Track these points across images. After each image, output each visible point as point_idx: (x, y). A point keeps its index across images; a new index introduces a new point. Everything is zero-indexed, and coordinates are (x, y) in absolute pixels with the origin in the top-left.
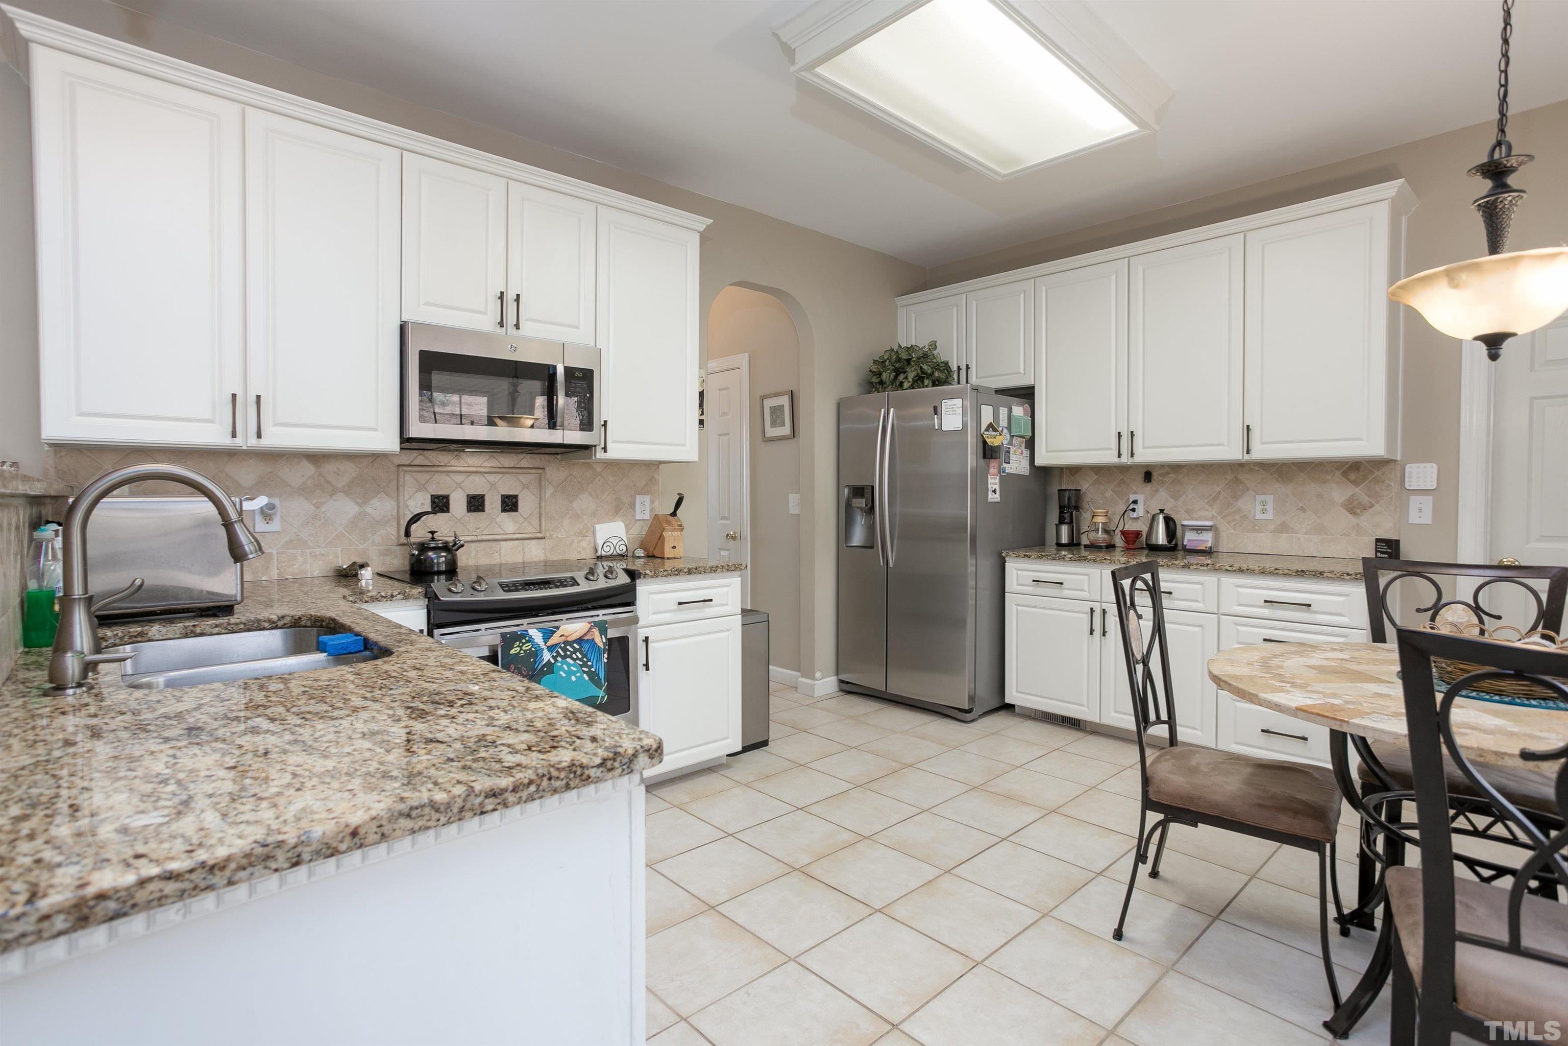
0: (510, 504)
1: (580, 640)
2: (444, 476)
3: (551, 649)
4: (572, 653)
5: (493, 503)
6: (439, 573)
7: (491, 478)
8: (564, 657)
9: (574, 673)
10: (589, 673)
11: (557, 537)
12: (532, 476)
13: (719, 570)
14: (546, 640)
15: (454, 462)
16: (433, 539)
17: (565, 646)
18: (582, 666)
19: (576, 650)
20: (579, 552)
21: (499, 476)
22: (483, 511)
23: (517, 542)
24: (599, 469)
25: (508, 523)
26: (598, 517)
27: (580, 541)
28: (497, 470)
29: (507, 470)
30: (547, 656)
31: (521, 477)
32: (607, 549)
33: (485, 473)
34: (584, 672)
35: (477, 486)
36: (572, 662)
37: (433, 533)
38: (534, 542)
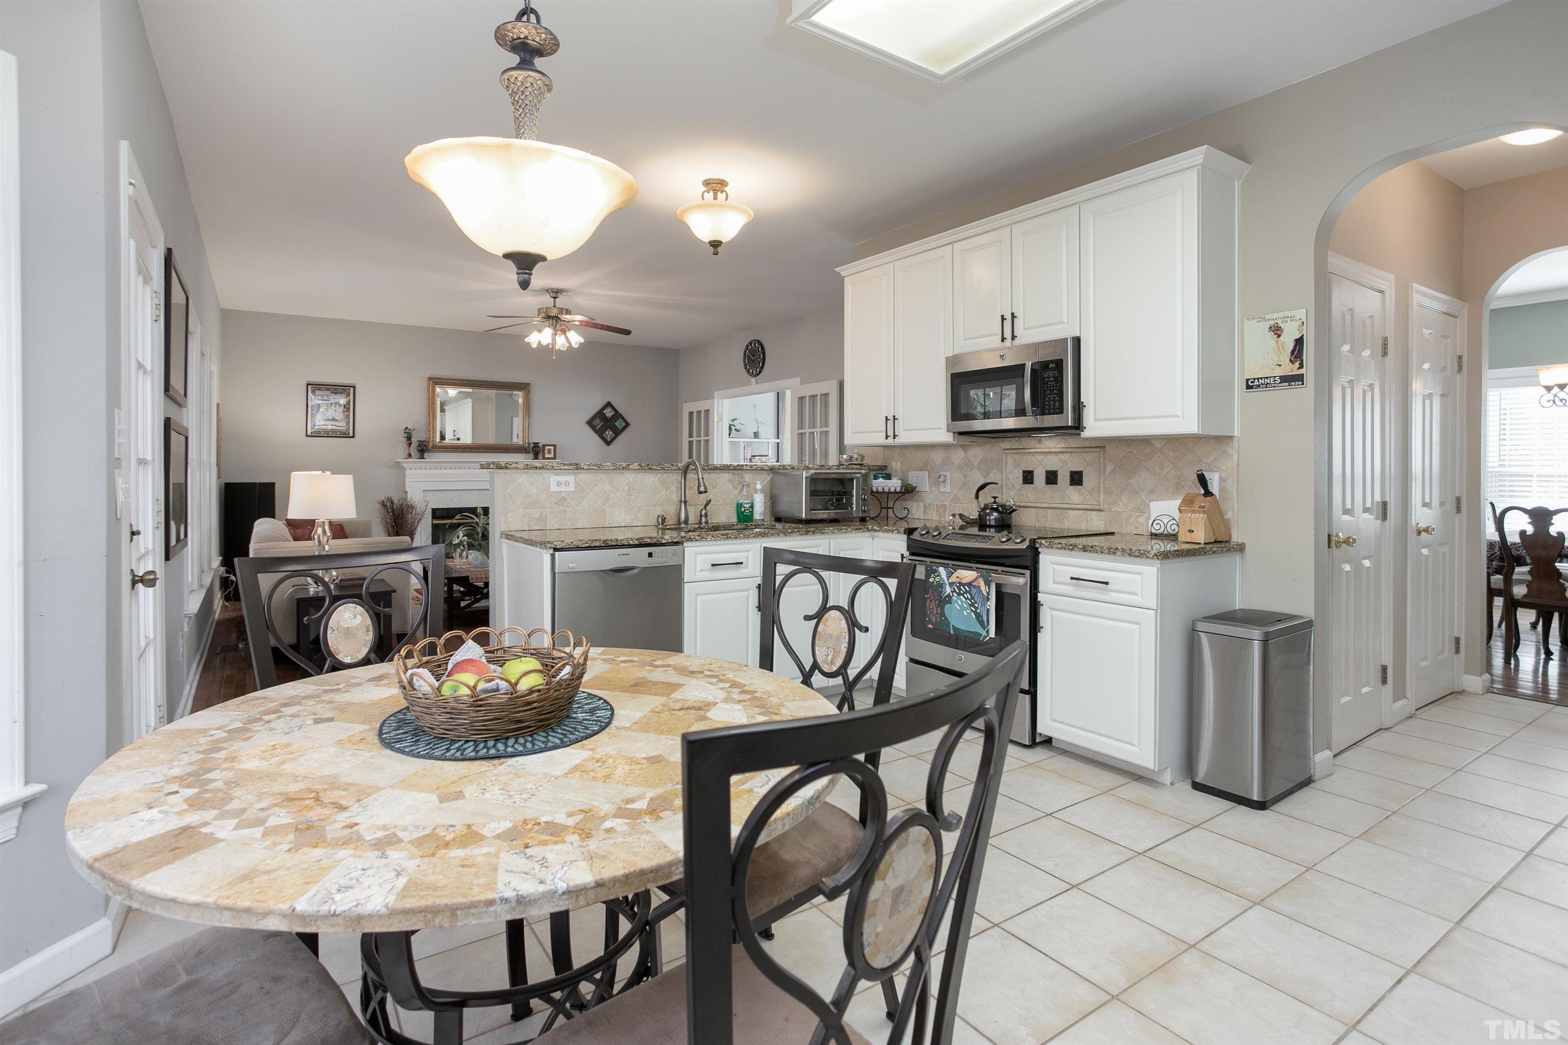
0: (1076, 479)
1: (970, 584)
2: (1031, 457)
3: (951, 584)
4: (964, 593)
5: (1064, 478)
6: (991, 526)
7: (1062, 457)
8: (959, 594)
9: (966, 609)
10: (975, 613)
11: (1116, 511)
12: (1094, 455)
13: (1118, 553)
14: (949, 577)
15: (1037, 446)
16: (995, 502)
17: (960, 586)
18: (970, 605)
19: (966, 592)
20: (1137, 528)
21: (1068, 456)
22: (1056, 484)
23: (1081, 512)
24: (1158, 446)
25: (1074, 495)
26: (1155, 494)
27: (1138, 517)
28: (1069, 450)
29: (1075, 450)
30: (948, 590)
31: (1085, 455)
32: (1157, 527)
33: (1058, 453)
34: (972, 611)
35: (1052, 463)
36: (964, 600)
37: (995, 498)
38: (1095, 513)
